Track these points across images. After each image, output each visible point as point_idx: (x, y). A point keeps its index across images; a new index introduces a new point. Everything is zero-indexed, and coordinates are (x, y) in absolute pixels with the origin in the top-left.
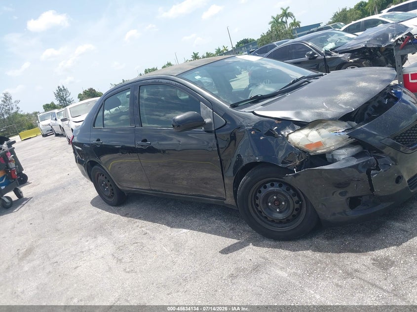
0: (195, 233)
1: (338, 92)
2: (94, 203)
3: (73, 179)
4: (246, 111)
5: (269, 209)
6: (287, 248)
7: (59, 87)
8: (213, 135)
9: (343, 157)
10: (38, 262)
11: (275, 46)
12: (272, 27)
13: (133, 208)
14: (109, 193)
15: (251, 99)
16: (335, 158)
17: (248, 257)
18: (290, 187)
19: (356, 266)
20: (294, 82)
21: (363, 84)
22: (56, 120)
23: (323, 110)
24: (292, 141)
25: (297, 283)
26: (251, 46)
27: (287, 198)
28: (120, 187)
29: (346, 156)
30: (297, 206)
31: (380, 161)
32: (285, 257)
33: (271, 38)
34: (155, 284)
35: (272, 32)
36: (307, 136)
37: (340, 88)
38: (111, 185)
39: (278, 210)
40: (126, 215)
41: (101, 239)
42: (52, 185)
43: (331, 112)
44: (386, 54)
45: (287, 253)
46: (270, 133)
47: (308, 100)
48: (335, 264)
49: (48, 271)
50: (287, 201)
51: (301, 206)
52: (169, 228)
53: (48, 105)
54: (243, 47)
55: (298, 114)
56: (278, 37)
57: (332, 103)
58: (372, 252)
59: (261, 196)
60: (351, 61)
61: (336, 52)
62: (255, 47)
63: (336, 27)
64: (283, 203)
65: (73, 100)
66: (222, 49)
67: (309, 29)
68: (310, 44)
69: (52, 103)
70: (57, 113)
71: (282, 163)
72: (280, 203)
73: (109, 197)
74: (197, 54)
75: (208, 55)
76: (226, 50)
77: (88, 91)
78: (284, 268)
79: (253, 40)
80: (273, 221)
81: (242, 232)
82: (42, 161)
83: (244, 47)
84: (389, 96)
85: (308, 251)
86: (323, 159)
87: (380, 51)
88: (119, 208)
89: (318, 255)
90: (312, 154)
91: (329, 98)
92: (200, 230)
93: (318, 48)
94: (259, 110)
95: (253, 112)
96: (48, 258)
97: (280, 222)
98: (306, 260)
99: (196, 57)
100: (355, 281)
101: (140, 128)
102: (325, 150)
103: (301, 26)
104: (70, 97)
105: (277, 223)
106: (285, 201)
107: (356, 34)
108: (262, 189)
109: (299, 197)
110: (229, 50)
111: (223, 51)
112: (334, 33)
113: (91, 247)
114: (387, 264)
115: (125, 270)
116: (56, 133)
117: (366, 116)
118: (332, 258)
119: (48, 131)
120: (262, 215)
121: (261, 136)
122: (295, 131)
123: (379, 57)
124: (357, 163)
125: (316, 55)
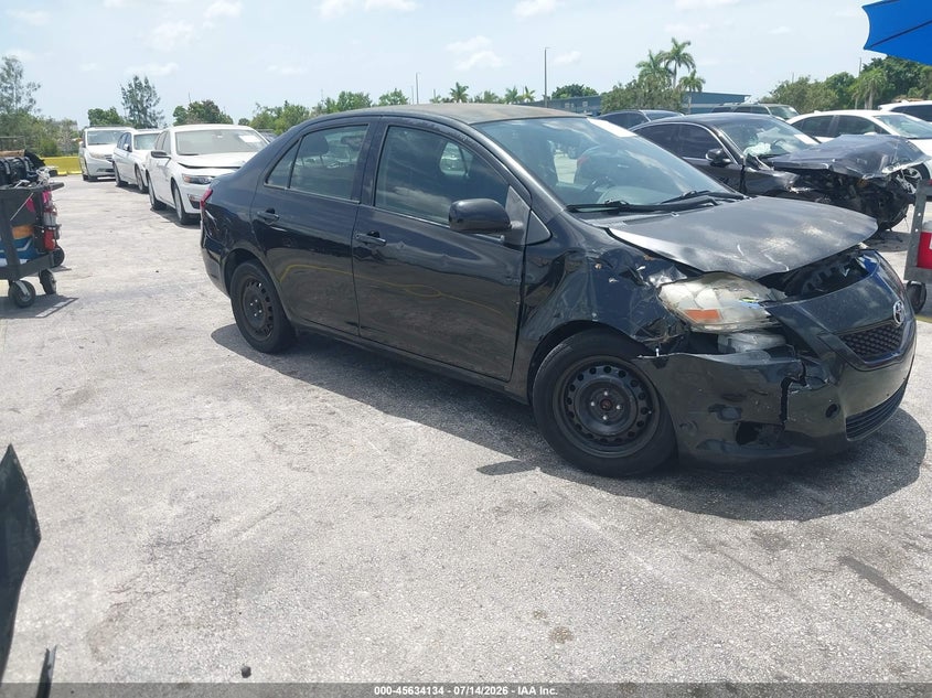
0: (433, 431)
1: (768, 234)
2: (221, 336)
3: (169, 282)
4: (594, 226)
5: (590, 413)
6: (605, 488)
7: (136, 79)
8: (520, 255)
9: (747, 347)
10: (106, 419)
11: (642, 118)
12: (641, 76)
13: (305, 363)
14: (261, 324)
15: (606, 205)
16: (733, 346)
17: (531, 488)
18: (638, 380)
19: (723, 537)
20: (689, 196)
21: (815, 231)
22: (129, 150)
23: (734, 257)
24: (665, 297)
25: (616, 543)
26: (585, 104)
27: (627, 400)
28: (289, 318)
29: (754, 347)
30: (642, 418)
31: (811, 371)
32: (600, 501)
33: (635, 98)
34: (350, 497)
35: (638, 86)
36: (695, 295)
37: (772, 227)
38: (270, 309)
39: (605, 418)
40: (291, 374)
41: (236, 405)
42: (124, 284)
43: (747, 263)
44: (866, 195)
45: (604, 495)
46: (629, 274)
47: (711, 234)
48: (688, 528)
49: (128, 437)
50: (626, 406)
51: (649, 418)
52: (380, 414)
53: (102, 111)
54: (567, 101)
55: (688, 252)
56: (650, 101)
57: (753, 250)
58: (755, 522)
59: (580, 385)
60: (794, 189)
61: (770, 164)
62: (595, 108)
63: (778, 112)
64: (618, 407)
65: (163, 118)
66: (520, 94)
67: (720, 101)
68: (721, 134)
69: (113, 111)
70: (135, 136)
71: (637, 334)
72: (613, 405)
73: (259, 332)
74: (464, 89)
75: (489, 98)
76: (529, 97)
77: (200, 106)
78: (594, 517)
79: (594, 92)
80: (590, 436)
81: (523, 446)
82: (89, 232)
83: (570, 101)
84: (854, 265)
85: (644, 500)
86: (711, 341)
87: (855, 186)
88: (276, 358)
89: (660, 509)
90: (695, 330)
91: (749, 239)
92: (442, 429)
93: (735, 147)
94: (618, 228)
95: (607, 230)
96: (126, 414)
97: (603, 441)
98: (637, 512)
99: (459, 94)
100: (717, 557)
101: (371, 207)
102: (719, 328)
103: (704, 90)
104: (157, 109)
105: (596, 441)
106: (622, 405)
107: (820, 139)
108: (586, 374)
109: (650, 402)
110: (536, 100)
111: (521, 98)
112: (775, 125)
113: (217, 415)
114: (776, 543)
115: (290, 465)
116: (122, 179)
117: (805, 288)
118: (684, 519)
119: (101, 170)
120: (571, 421)
121: (612, 276)
122: (676, 281)
123: (851, 198)
124: (771, 363)
125: (728, 160)
